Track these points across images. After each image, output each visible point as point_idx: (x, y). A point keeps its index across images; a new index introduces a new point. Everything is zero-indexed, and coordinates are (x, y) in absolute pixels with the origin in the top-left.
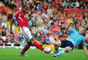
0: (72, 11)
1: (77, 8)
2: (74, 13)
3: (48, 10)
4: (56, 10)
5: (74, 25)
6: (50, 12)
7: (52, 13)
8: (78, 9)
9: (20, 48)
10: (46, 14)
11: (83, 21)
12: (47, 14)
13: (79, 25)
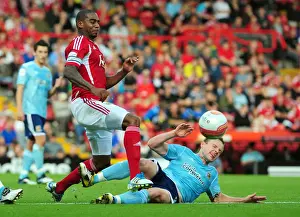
0: (202, 35)
1: (222, 21)
2: (209, 41)
3: (113, 31)
4: (143, 29)
5: (210, 87)
6: (121, 38)
7: (127, 42)
8: (225, 26)
9: (8, 172)
10: (107, 46)
11: (244, 69)
12: (111, 45)
13: (228, 83)
